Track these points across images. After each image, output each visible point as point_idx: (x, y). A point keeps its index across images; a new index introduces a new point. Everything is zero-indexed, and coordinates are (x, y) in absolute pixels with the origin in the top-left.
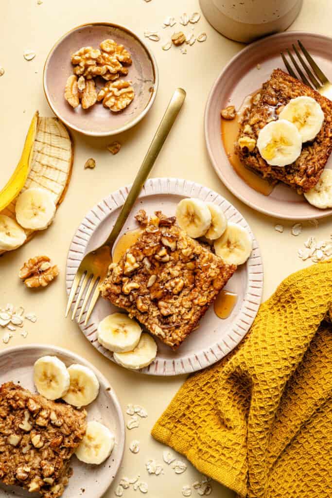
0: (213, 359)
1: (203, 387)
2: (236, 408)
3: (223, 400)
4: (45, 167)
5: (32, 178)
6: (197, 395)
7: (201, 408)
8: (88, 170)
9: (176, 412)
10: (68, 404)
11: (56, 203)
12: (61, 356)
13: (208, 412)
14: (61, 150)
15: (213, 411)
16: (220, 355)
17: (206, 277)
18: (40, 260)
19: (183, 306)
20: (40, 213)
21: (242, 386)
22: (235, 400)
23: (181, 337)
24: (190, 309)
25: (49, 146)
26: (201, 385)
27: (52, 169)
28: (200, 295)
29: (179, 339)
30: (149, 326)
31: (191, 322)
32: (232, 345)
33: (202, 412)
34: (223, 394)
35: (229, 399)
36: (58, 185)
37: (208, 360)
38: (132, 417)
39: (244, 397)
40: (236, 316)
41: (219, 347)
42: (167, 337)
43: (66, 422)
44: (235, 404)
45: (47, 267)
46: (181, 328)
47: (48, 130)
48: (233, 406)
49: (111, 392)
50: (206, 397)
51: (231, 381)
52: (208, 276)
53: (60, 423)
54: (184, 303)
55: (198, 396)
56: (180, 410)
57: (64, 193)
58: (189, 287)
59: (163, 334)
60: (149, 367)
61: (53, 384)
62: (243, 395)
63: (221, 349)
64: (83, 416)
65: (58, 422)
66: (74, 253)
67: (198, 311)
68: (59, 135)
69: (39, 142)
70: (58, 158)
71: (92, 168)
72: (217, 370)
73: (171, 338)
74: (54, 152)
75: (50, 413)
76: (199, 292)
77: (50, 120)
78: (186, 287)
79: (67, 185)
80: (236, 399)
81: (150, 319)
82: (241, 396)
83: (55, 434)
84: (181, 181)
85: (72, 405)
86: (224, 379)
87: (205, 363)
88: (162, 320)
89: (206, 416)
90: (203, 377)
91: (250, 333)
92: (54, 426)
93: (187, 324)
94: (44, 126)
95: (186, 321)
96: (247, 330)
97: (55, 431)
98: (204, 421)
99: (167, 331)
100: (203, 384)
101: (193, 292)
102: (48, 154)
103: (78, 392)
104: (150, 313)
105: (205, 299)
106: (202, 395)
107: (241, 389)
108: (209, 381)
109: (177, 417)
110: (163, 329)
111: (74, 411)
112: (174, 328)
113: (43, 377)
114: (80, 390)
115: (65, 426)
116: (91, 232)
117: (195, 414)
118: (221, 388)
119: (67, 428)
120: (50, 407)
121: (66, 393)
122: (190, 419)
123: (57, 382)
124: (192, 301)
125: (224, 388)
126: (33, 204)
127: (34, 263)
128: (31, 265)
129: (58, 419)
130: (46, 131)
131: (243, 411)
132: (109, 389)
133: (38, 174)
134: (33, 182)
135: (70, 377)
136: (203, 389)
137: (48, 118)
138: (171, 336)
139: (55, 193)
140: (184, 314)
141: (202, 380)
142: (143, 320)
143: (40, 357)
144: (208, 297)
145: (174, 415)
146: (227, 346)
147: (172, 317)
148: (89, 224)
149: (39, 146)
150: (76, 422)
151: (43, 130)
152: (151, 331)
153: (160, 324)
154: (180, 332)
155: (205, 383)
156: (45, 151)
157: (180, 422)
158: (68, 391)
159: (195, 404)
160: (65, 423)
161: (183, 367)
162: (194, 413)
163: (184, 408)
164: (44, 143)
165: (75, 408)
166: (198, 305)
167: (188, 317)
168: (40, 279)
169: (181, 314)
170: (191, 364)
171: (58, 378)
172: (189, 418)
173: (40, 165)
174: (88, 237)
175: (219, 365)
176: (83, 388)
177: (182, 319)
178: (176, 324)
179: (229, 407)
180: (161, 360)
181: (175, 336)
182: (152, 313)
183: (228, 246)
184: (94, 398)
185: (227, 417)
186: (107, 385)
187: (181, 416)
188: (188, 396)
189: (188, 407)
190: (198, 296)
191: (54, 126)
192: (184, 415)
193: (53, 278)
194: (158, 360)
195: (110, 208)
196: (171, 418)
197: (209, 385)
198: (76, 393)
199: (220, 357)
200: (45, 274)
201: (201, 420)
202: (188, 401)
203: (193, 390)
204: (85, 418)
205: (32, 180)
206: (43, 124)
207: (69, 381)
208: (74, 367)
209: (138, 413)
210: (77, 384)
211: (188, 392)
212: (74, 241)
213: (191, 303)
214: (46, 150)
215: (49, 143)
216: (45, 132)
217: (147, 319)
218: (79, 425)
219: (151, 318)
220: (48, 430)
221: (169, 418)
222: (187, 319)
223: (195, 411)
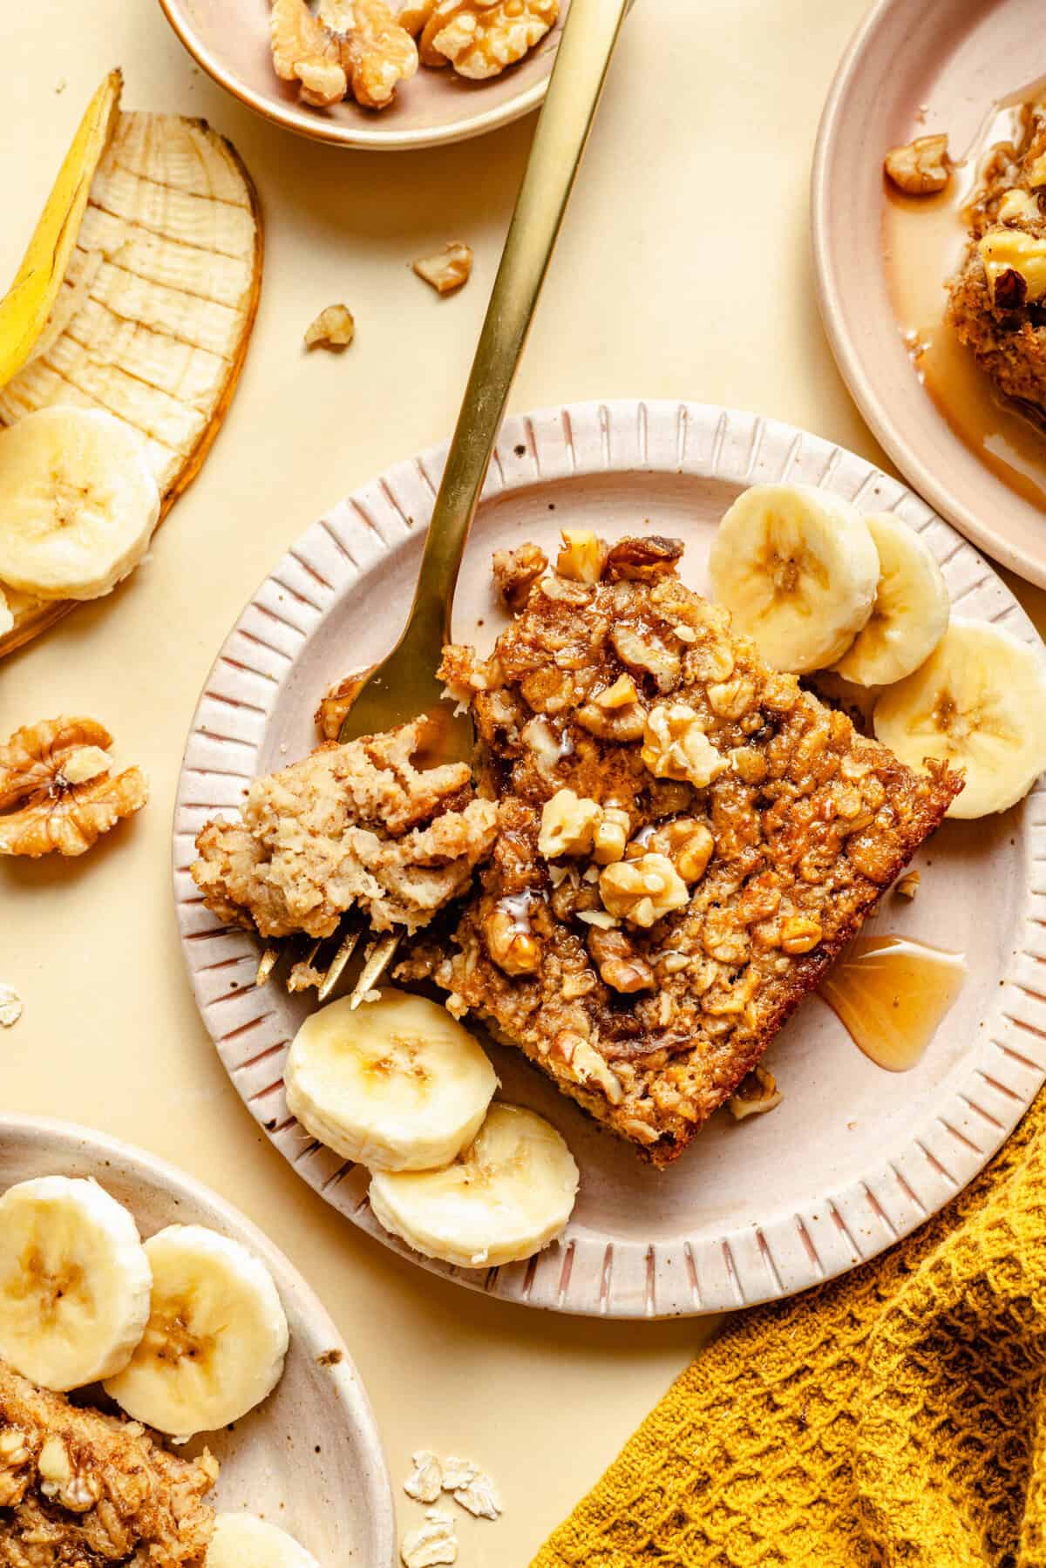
0: (839, 1255)
1: (780, 1392)
2: (945, 1497)
3: (889, 1452)
4: (131, 327)
5: (62, 366)
6: (747, 1427)
7: (765, 1489)
8: (322, 356)
9: (641, 1499)
10: (130, 1419)
11: (166, 488)
12: (122, 1181)
13: (794, 1515)
14: (207, 256)
15: (819, 1510)
16: (874, 1236)
17: (820, 816)
18: (65, 735)
19: (706, 954)
20: (86, 516)
21: (977, 1386)
22: (939, 1458)
23: (693, 1101)
24: (741, 968)
25: (155, 241)
26: (770, 1379)
27: (158, 340)
28: (787, 903)
29: (688, 1111)
30: (544, 1047)
31: (743, 1032)
32: (936, 1191)
33: (764, 1512)
34: (888, 1423)
35: (913, 1450)
36: (175, 407)
37: (814, 1254)
38: (431, 1512)
39: (982, 1448)
40: (956, 1056)
41: (870, 1196)
42: (629, 1100)
43: (114, 1494)
44: (941, 1473)
45: (94, 771)
46: (695, 1057)
47: (155, 170)
48: (933, 1485)
49: (345, 1374)
50: (791, 1442)
51: (929, 1360)
52: (828, 814)
53: (84, 1498)
54: (713, 938)
55: (752, 1434)
56: (661, 1490)
57: (202, 447)
58: (737, 860)
59: (609, 1082)
60: (532, 1264)
61: (69, 1309)
62: (978, 1435)
63: (879, 1210)
64: (197, 1479)
65: (76, 1492)
66: (228, 709)
67: (780, 977)
68: (202, 190)
69: (113, 215)
70: (189, 293)
71: (338, 349)
72: (850, 1315)
73: (647, 1104)
74: (175, 264)
75: (41, 1445)
76: (786, 889)
77: (173, 125)
78: (723, 866)
79: (220, 414)
80: (944, 1451)
81: (548, 1011)
82: (969, 1441)
83: (56, 1549)
84: (740, 421)
85: (147, 1427)
86: (891, 1348)
87: (801, 1272)
88: (606, 1016)
89: (785, 1532)
90: (784, 1343)
91: (1023, 1144)
92: (56, 1511)
93: (726, 1037)
94: (140, 149)
95: (722, 1026)
96: (1010, 1125)
97: (57, 1536)
98: (778, 1556)
99: (627, 1069)
100: (782, 1376)
101: (754, 886)
102: (145, 270)
103: (184, 1361)
104: (550, 983)
105: (813, 926)
106: (771, 1427)
107: (972, 1405)
108: (808, 1362)
109: (647, 1525)
110: (612, 1059)
111: (159, 1456)
112: (664, 1056)
113: (26, 1277)
114: (192, 1353)
115: (108, 1511)
116: (309, 618)
117: (735, 1520)
118: (877, 1390)
119: (116, 1527)
120: (45, 1419)
121: (126, 1359)
122: (708, 1542)
123: (86, 1300)
124: (749, 928)
125: (893, 1393)
126: (56, 477)
127: (33, 749)
128: (23, 757)
129: (77, 1475)
130: (150, 173)
131: (976, 1513)
132: (333, 1357)
133: (94, 357)
134: (67, 386)
135: (154, 1280)
136: (777, 1399)
137: (161, 119)
138: (645, 1095)
139: (164, 443)
140: (709, 990)
141: (774, 1355)
142: (515, 1015)
143: (18, 1180)
144: (824, 913)
145: (629, 1517)
146: (912, 1195)
147: (651, 1006)
148: (307, 584)
149: (106, 233)
150: (160, 1501)
151: (135, 165)
152: (555, 1068)
153: (595, 1037)
154: (692, 1077)
155: (789, 1370)
156: (133, 259)
157: (659, 1553)
158: (138, 1353)
159: (737, 1468)
160: (108, 1498)
161: (695, 1281)
162: (730, 1513)
163: (682, 1484)
164: (135, 224)
165: (161, 1440)
166: (780, 950)
167: (733, 1004)
168: (55, 821)
169: (697, 990)
170: (733, 1269)
171: (94, 1280)
172: (703, 1536)
173: (107, 318)
174: (293, 642)
175: (859, 1293)
176: (210, 1341)
177: (702, 1013)
178: (669, 1038)
179: (912, 1489)
180: (590, 1240)
181: (666, 1096)
182: (560, 980)
183: (943, 725)
184: (259, 1398)
185: (901, 1535)
186: (326, 1337)
187: (665, 1525)
188: (704, 1428)
189: (703, 1484)
190: (779, 907)
191: (184, 151)
192: (681, 1519)
193: (114, 821)
194: (577, 1237)
195: (407, 515)
196: (614, 1527)
197: (807, 1382)
198: (176, 1363)
199: (871, 1248)
200: (81, 799)
201: (761, 1548)
202: (703, 1451)
203: (730, 1402)
204: (205, 1490)
205: (64, 378)
206: (136, 141)
207: (147, 1299)
208: (176, 1238)
209: (458, 1496)
210: (185, 1320)
211: (707, 1408)
212: (228, 653)
213: (745, 938)
214: (142, 256)
215: (157, 222)
216: (143, 178)
217: (534, 1013)
218: (177, 1522)
219: (552, 1006)
220: (21, 1531)
221: (606, 1526)
222: (723, 1016)
223: (732, 1505)
